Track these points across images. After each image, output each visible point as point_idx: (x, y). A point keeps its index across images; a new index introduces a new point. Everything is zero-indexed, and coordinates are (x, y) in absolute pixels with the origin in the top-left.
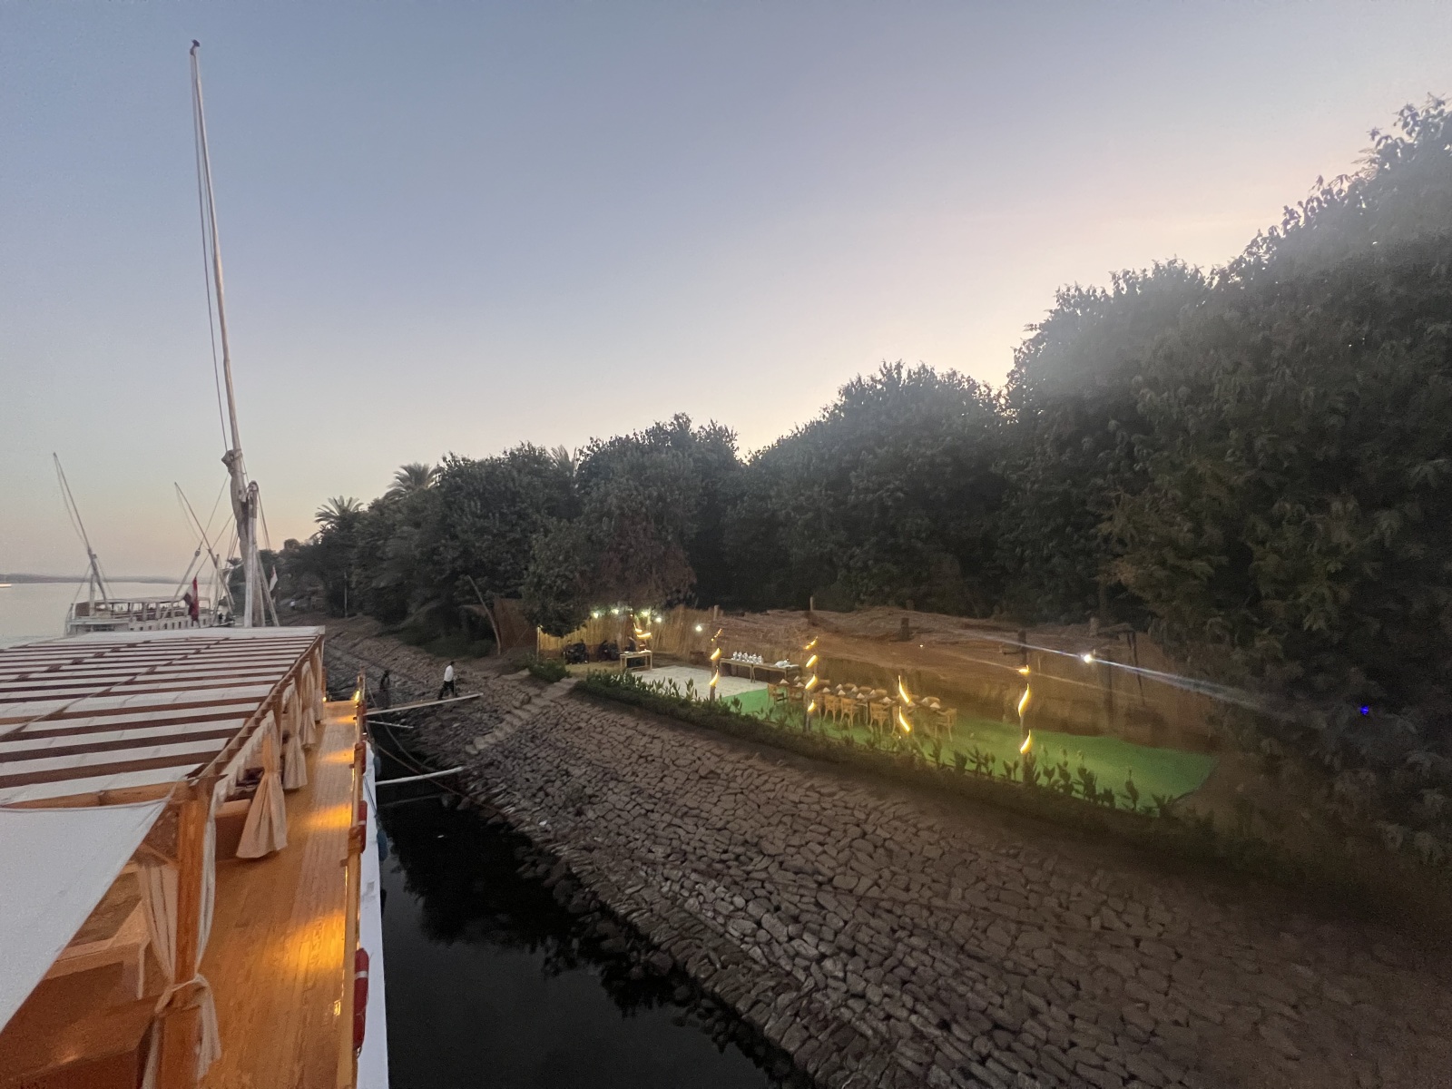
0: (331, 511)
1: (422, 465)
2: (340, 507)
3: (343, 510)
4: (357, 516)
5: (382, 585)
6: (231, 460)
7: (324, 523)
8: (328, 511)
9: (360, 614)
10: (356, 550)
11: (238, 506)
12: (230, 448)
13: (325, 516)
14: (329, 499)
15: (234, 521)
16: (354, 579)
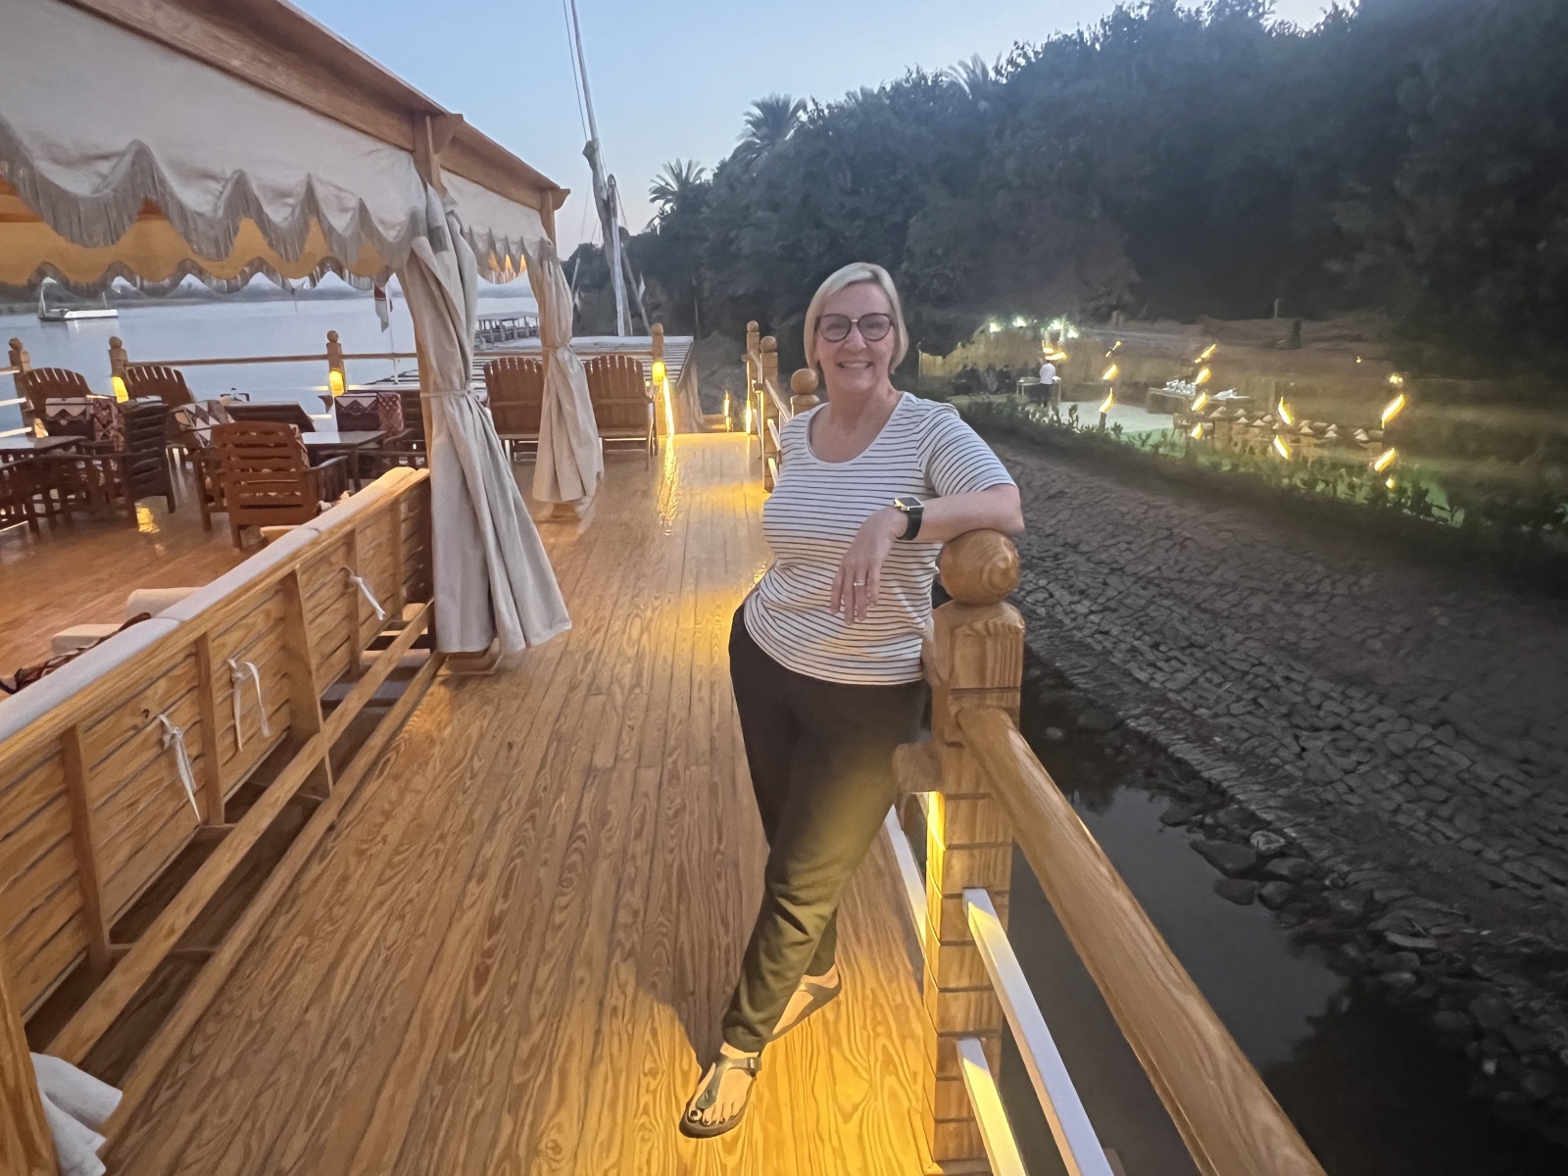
0: (667, 184)
1: (782, 96)
2: (677, 176)
3: (683, 183)
4: (703, 189)
5: (741, 291)
6: (591, 152)
7: (660, 202)
8: (663, 184)
9: (715, 333)
10: (706, 245)
11: (601, 204)
12: (590, 139)
13: (661, 193)
14: (664, 166)
15: (599, 224)
16: (707, 286)
